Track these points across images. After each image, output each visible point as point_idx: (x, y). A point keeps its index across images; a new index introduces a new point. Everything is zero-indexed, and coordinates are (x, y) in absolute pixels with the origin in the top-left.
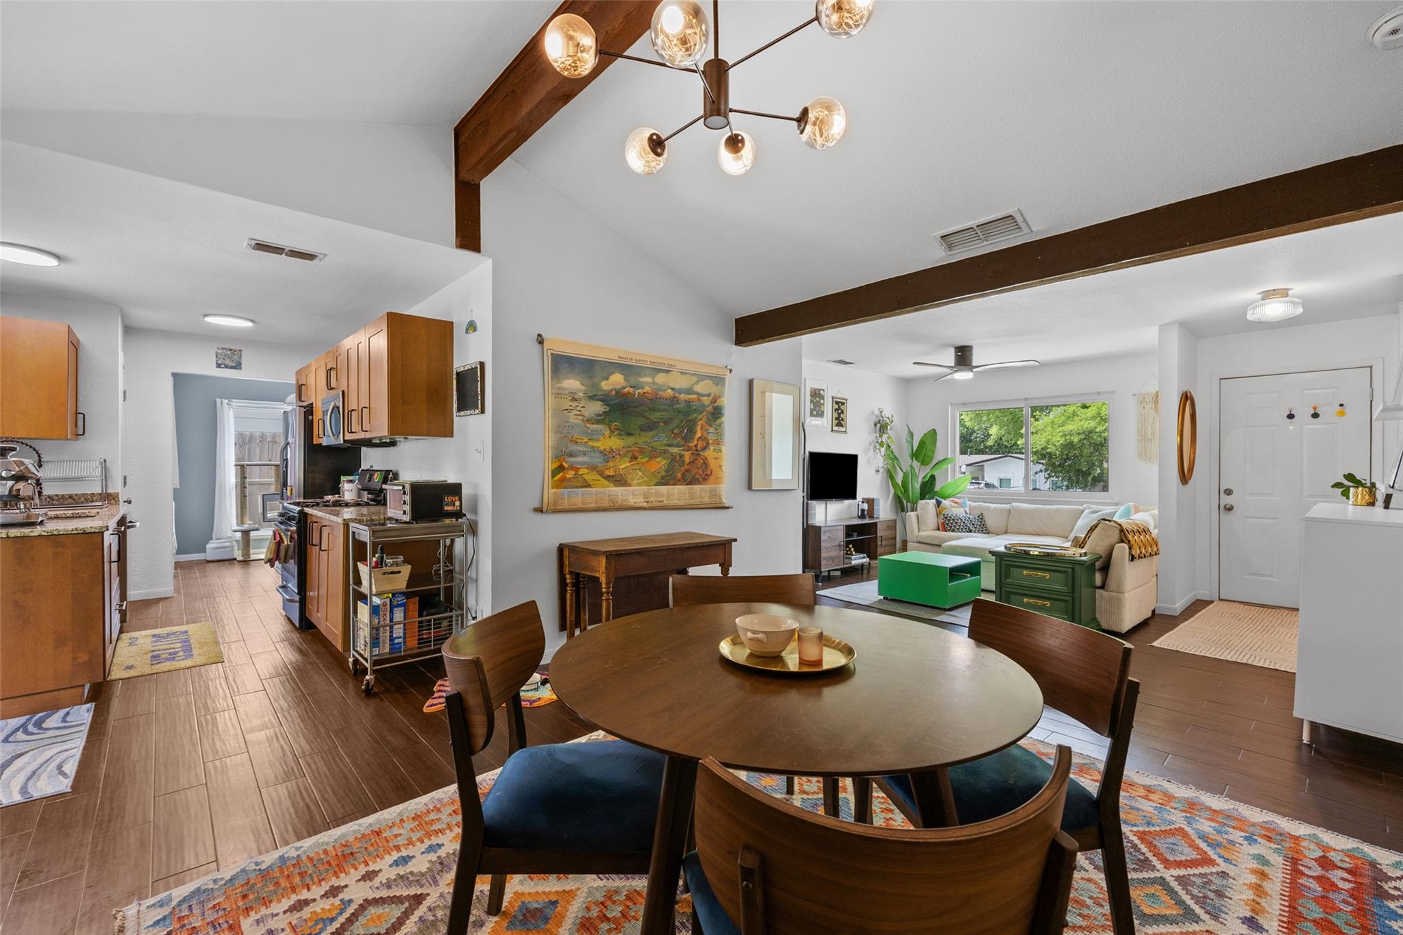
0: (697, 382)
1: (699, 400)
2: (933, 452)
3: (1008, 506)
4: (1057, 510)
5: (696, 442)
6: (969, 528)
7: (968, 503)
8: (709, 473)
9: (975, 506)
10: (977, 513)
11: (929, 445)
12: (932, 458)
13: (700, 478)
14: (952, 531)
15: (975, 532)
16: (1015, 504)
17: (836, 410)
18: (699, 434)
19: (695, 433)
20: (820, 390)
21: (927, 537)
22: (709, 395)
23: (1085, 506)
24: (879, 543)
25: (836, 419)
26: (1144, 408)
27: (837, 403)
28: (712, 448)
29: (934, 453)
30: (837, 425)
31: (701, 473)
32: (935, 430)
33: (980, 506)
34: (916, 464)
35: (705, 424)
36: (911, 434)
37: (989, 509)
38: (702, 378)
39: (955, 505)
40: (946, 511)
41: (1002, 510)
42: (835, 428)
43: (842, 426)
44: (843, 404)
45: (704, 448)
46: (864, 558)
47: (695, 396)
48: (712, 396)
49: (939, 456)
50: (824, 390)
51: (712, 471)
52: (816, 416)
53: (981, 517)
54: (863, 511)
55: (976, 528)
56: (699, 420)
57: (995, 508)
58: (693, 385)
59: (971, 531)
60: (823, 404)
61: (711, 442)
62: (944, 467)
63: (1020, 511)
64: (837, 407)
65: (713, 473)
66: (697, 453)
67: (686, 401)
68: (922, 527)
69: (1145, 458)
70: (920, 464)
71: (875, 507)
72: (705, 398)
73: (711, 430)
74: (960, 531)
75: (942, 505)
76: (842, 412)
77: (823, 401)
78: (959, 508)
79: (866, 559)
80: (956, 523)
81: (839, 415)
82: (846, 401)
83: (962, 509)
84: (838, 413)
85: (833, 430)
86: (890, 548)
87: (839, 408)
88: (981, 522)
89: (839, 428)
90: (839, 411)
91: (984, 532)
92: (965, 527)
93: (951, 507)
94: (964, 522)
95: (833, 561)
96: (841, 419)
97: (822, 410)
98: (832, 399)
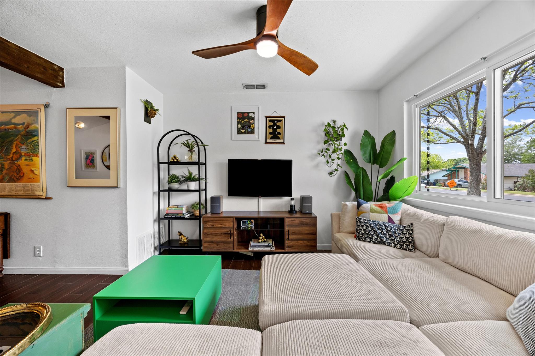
0: (14, 117)
1: (15, 128)
5: (12, 155)
6: (381, 239)
7: (405, 208)
8: (22, 175)
9: (411, 214)
10: (406, 223)
11: (387, 147)
13: (15, 179)
16: (452, 218)
17: (270, 127)
18: (14, 150)
19: (11, 150)
20: (249, 113)
22: (23, 124)
24: (286, 237)
25: (271, 133)
27: (270, 121)
28: (24, 158)
29: (392, 155)
30: (272, 138)
31: (16, 175)
32: (395, 131)
35: (19, 144)
37: (419, 218)
38: (18, 113)
39: (379, 209)
40: (362, 215)
41: (433, 224)
42: (269, 141)
43: (279, 139)
44: (280, 121)
45: (17, 159)
47: (13, 126)
48: (26, 124)
50: (254, 113)
51: (24, 174)
52: (245, 133)
53: (408, 228)
55: (393, 240)
56: (15, 141)
57: (428, 219)
58: (11, 119)
60: (254, 123)
61: (23, 154)
64: (272, 124)
65: (25, 175)
66: (12, 161)
67: (6, 130)
68: (341, 229)
70: (378, 166)
71: (303, 204)
72: (20, 126)
73: (24, 147)
74: (368, 240)
75: (360, 208)
76: (279, 127)
77: (254, 122)
78: (381, 213)
79: (271, 248)
80: (365, 230)
81: (275, 130)
82: (283, 118)
83: (386, 215)
84: (273, 129)
85: (266, 143)
86: (305, 242)
87: (275, 124)
88: (405, 234)
89: (274, 141)
90: (275, 127)
91: (405, 248)
92: (376, 237)
93: (371, 212)
94: (375, 231)
95: (217, 245)
96: (277, 133)
97: (253, 128)
98: (265, 118)
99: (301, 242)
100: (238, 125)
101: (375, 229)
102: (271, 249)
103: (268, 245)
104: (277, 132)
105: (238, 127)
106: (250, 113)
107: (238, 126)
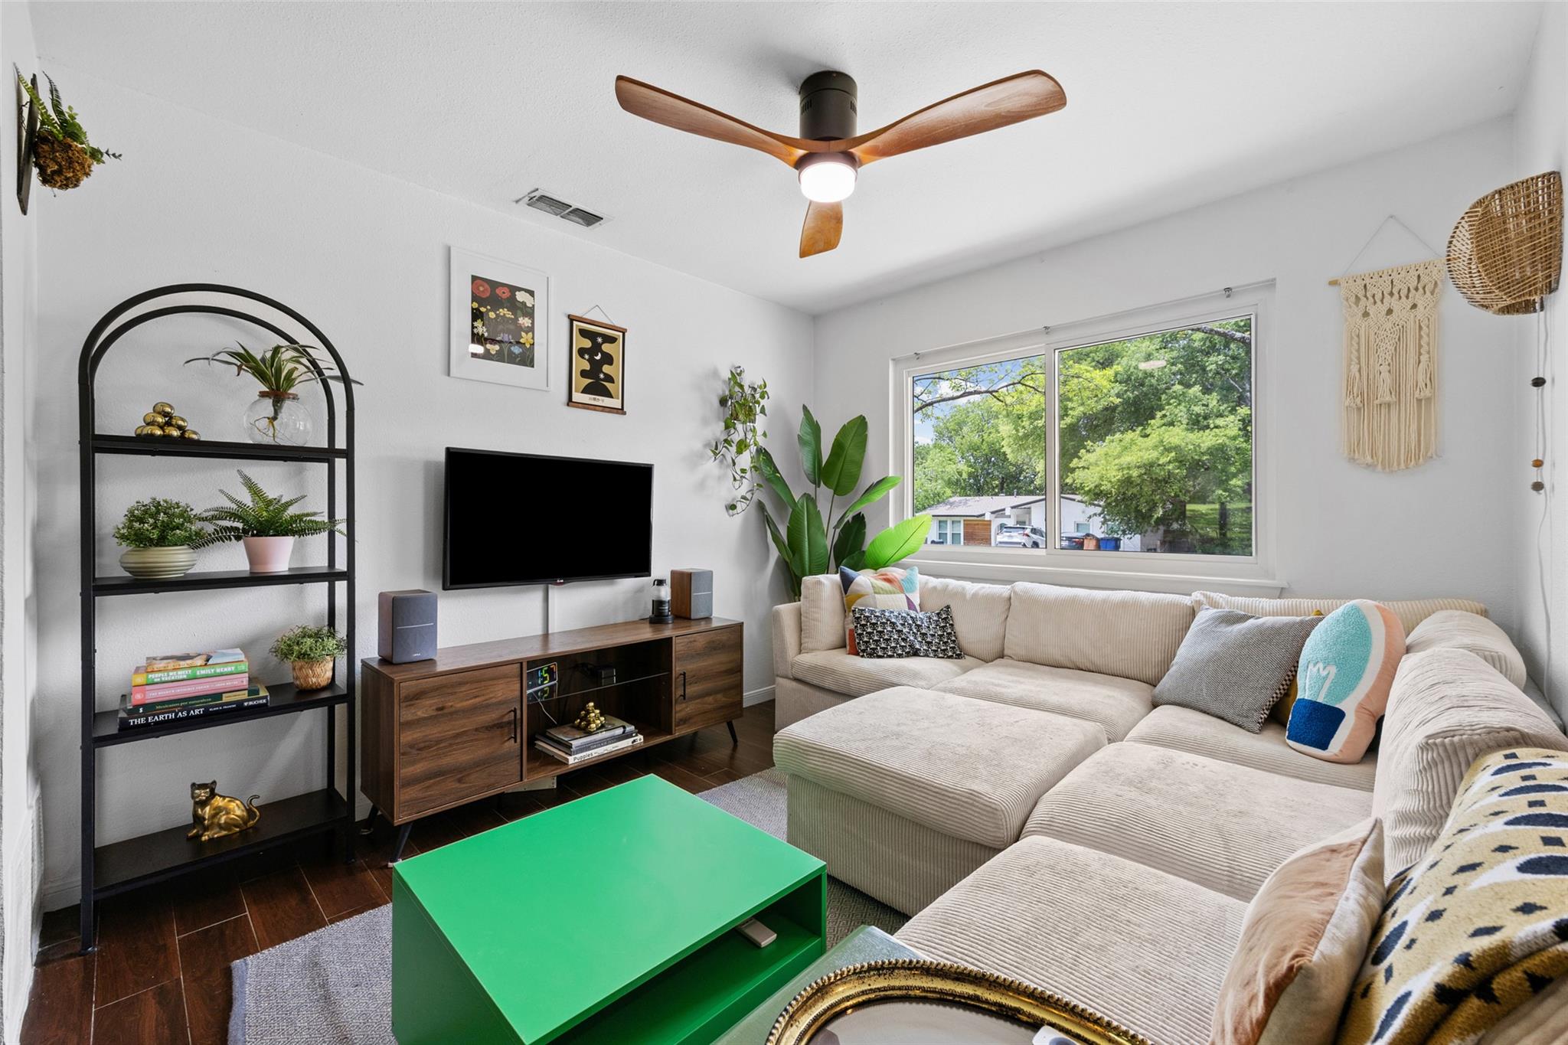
2: (859, 464)
3: (1003, 590)
4: (1124, 605)
6: (913, 646)
7: (920, 579)
9: (935, 588)
10: (937, 605)
11: (851, 450)
12: (855, 478)
14: (870, 655)
15: (927, 656)
16: (1021, 586)
17: (582, 352)
20: (514, 289)
21: (814, 669)
23: (1197, 595)
24: (677, 692)
25: (584, 374)
26: (1366, 314)
27: (584, 333)
29: (860, 467)
30: (586, 390)
32: (864, 418)
33: (945, 588)
34: (824, 493)
36: (815, 429)
37: (960, 594)
39: (886, 585)
40: (859, 601)
41: (990, 599)
42: (578, 397)
43: (608, 394)
44: (612, 340)
46: (625, 736)
49: (871, 474)
50: (531, 293)
52: (501, 358)
53: (945, 617)
54: (658, 604)
55: (929, 643)
57: (975, 595)
59: (916, 653)
60: (531, 329)
62: (877, 497)
63: (1030, 601)
64: (587, 344)
68: (808, 643)
69: (1369, 459)
70: (832, 491)
71: (694, 594)
74: (890, 653)
75: (853, 587)
76: (608, 359)
77: (533, 323)
78: (894, 593)
79: (632, 739)
80: (881, 632)
81: (596, 367)
82: (621, 334)
83: (902, 597)
84: (591, 361)
85: (570, 401)
86: (719, 696)
87: (596, 348)
88: (943, 627)
89: (595, 399)
90: (597, 355)
91: (950, 654)
92: (903, 644)
93: (875, 593)
94: (900, 632)
95: (460, 781)
96: (602, 376)
97: (528, 346)
98: (566, 322)
99: (710, 699)
100: (475, 324)
101: (900, 627)
102: (634, 741)
103: (624, 732)
104: (605, 374)
105: (475, 331)
106: (520, 289)
107: (473, 327)
